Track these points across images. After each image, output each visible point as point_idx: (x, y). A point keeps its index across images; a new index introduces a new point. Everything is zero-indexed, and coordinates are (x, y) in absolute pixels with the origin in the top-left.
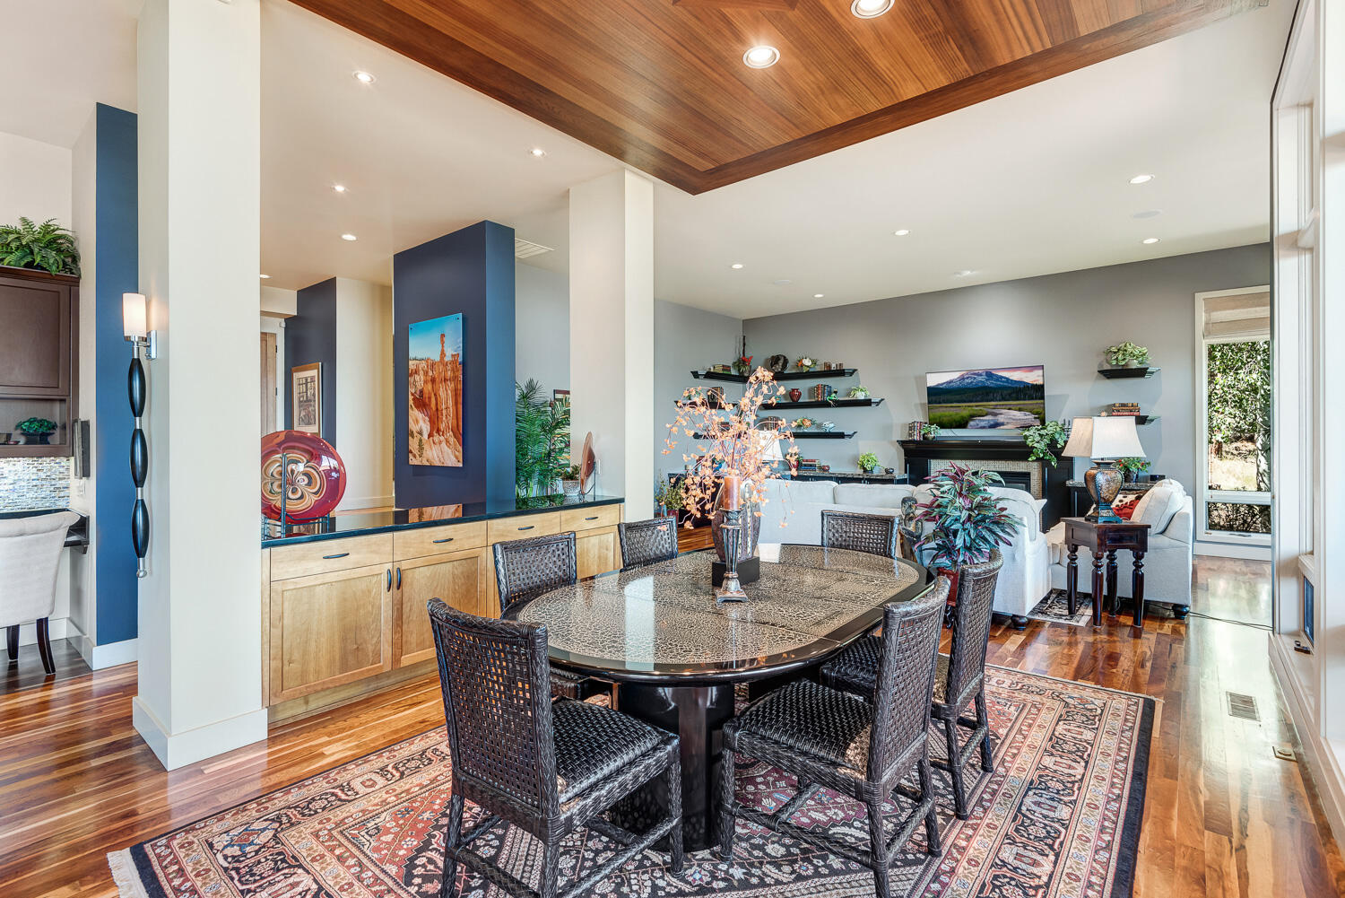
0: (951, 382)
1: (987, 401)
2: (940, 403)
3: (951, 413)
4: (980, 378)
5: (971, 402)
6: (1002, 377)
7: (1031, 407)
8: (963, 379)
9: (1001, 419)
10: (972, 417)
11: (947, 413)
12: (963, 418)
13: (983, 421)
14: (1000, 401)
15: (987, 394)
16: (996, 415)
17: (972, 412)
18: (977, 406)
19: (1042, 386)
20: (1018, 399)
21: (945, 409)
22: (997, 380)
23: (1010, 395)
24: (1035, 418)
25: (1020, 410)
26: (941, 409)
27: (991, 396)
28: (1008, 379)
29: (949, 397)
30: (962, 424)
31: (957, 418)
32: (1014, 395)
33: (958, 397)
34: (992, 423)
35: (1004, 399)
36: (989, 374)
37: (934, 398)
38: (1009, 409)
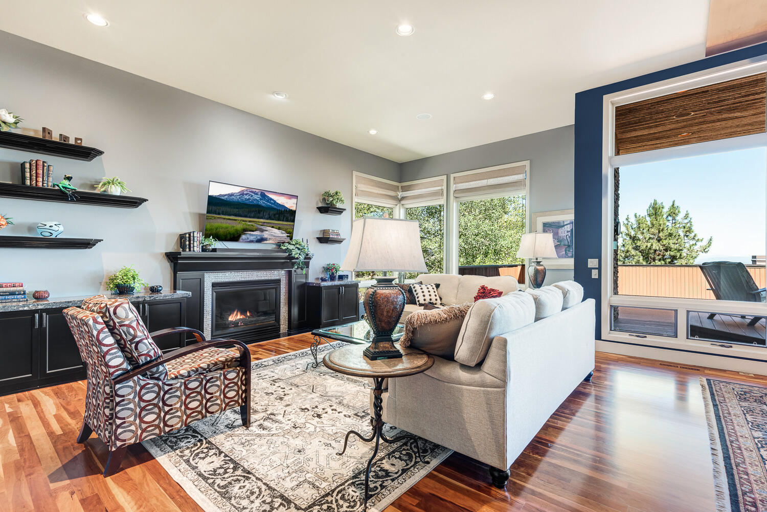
0: (232, 195)
1: (258, 218)
2: (219, 214)
3: (227, 225)
4: (256, 197)
5: (246, 216)
6: (271, 199)
7: (286, 227)
8: (243, 194)
9: (266, 234)
10: (245, 230)
11: (224, 225)
12: (237, 230)
13: (253, 235)
14: (267, 219)
15: (259, 212)
16: (262, 231)
17: (245, 227)
18: (250, 221)
19: (295, 212)
20: (279, 220)
21: (222, 221)
22: (268, 201)
23: (274, 215)
24: (288, 236)
25: (279, 229)
26: (219, 220)
27: (261, 215)
28: (275, 201)
29: (228, 209)
30: (235, 237)
31: (232, 230)
32: (277, 216)
33: (236, 211)
34: (259, 238)
35: (270, 218)
36: (263, 195)
37: (214, 208)
38: (273, 227)
